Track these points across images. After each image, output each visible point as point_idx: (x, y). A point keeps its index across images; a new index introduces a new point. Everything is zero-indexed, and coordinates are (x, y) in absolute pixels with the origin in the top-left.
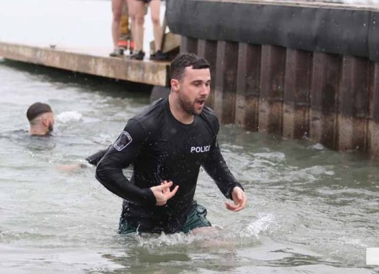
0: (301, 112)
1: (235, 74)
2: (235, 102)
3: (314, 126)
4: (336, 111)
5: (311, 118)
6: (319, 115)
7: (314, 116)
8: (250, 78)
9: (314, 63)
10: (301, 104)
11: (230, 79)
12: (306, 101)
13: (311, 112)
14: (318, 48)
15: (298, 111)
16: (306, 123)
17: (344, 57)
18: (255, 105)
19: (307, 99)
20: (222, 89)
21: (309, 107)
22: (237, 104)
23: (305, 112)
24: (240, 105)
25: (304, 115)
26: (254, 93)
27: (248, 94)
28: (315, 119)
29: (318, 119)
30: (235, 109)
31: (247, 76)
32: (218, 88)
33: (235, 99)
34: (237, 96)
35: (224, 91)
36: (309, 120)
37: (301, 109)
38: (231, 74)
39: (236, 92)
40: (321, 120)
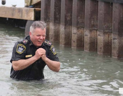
0: (107, 36)
1: (71, 16)
2: (71, 31)
3: (114, 43)
5: (112, 39)
6: (117, 37)
7: (114, 37)
8: (79, 17)
9: (113, 9)
10: (107, 31)
11: (68, 19)
12: (109, 30)
13: (112, 35)
15: (105, 35)
16: (110, 41)
18: (82, 32)
19: (110, 29)
21: (111, 32)
22: (72, 32)
23: (109, 35)
24: (74, 32)
25: (109, 37)
26: (81, 26)
27: (79, 26)
28: (114, 39)
29: (116, 39)
30: (71, 35)
31: (77, 17)
32: (62, 23)
33: (71, 29)
34: (72, 27)
35: (65, 25)
36: (111, 40)
37: (107, 34)
38: (69, 16)
39: (71, 25)
40: (118, 39)
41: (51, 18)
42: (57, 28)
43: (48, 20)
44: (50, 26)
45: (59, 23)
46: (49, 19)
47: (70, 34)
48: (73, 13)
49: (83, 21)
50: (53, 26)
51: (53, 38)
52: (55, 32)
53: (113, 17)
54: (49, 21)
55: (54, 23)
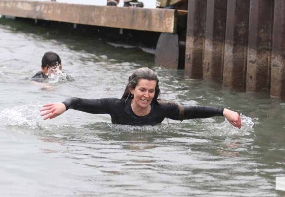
1: (247, 27)
2: (246, 56)
8: (262, 30)
11: (241, 32)
18: (267, 59)
20: (232, 42)
22: (249, 59)
24: (252, 59)
26: (266, 47)
27: (261, 47)
30: (246, 64)
31: (259, 29)
32: (228, 41)
33: (246, 53)
34: (248, 49)
35: (234, 45)
38: (242, 27)
39: (247, 45)
41: (206, 31)
42: (218, 49)
43: (201, 35)
44: (206, 46)
45: (223, 41)
46: (203, 32)
47: (244, 63)
48: (250, 21)
49: (270, 38)
50: (211, 47)
51: (210, 70)
52: (214, 58)
54: (203, 36)
55: (213, 41)
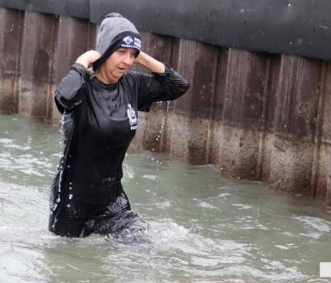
0: (9, 82)
3: (22, 98)
4: (49, 81)
5: (20, 89)
6: (30, 86)
7: (24, 86)
9: (25, 25)
10: (9, 72)
12: (14, 69)
13: (20, 82)
14: (30, 7)
15: (5, 81)
16: (15, 95)
17: (61, 18)
19: (17, 67)
21: (19, 75)
23: (13, 81)
25: (13, 85)
28: (25, 90)
29: (29, 91)
36: (18, 92)
37: (8, 78)
40: (32, 91)
53: (24, 42)
